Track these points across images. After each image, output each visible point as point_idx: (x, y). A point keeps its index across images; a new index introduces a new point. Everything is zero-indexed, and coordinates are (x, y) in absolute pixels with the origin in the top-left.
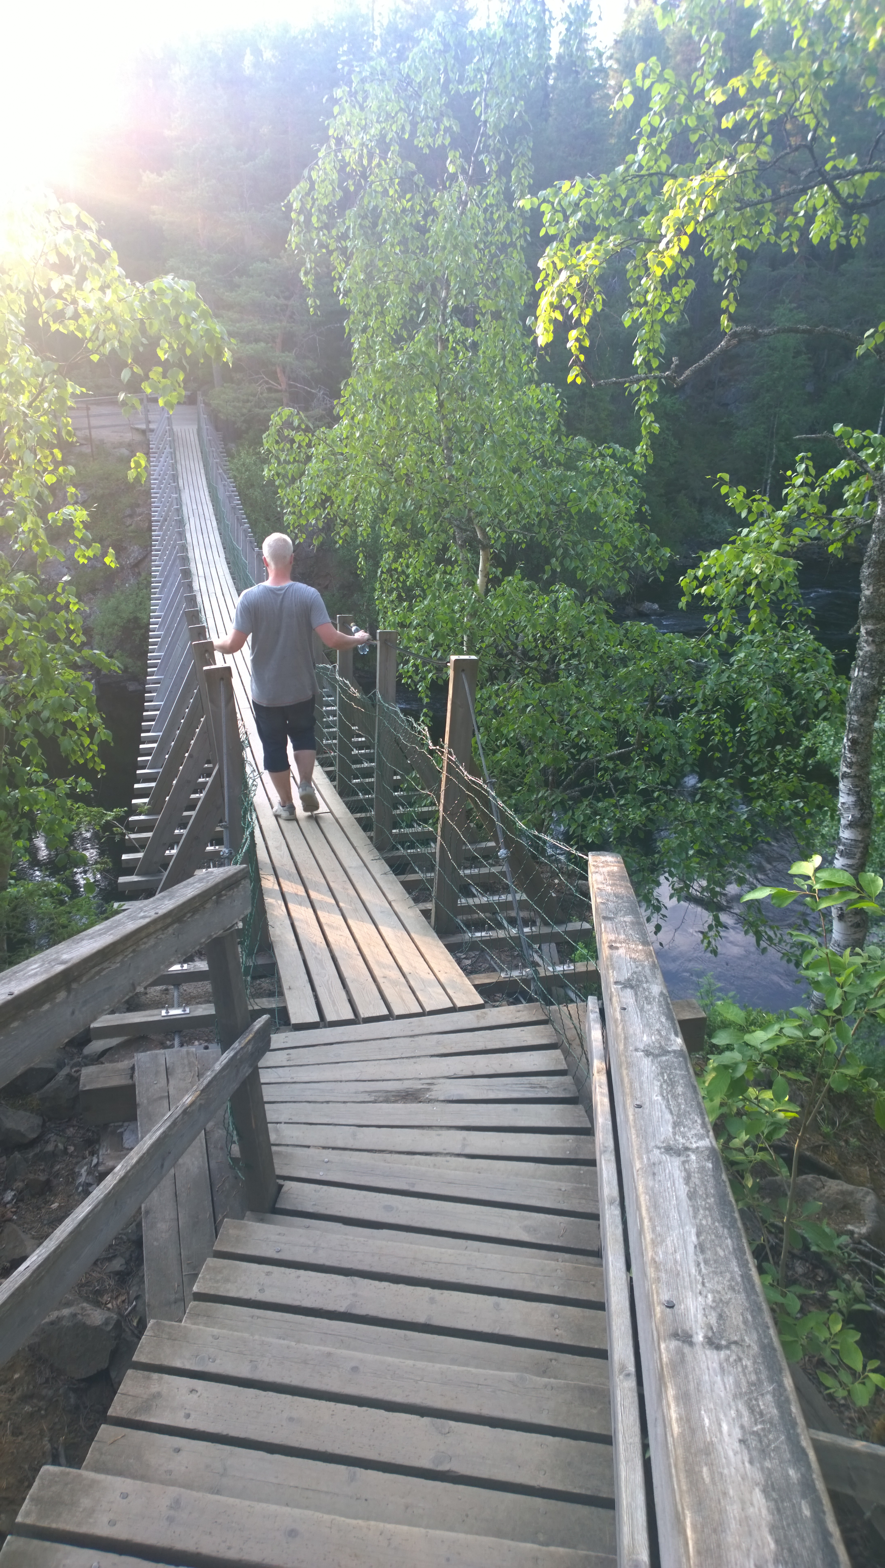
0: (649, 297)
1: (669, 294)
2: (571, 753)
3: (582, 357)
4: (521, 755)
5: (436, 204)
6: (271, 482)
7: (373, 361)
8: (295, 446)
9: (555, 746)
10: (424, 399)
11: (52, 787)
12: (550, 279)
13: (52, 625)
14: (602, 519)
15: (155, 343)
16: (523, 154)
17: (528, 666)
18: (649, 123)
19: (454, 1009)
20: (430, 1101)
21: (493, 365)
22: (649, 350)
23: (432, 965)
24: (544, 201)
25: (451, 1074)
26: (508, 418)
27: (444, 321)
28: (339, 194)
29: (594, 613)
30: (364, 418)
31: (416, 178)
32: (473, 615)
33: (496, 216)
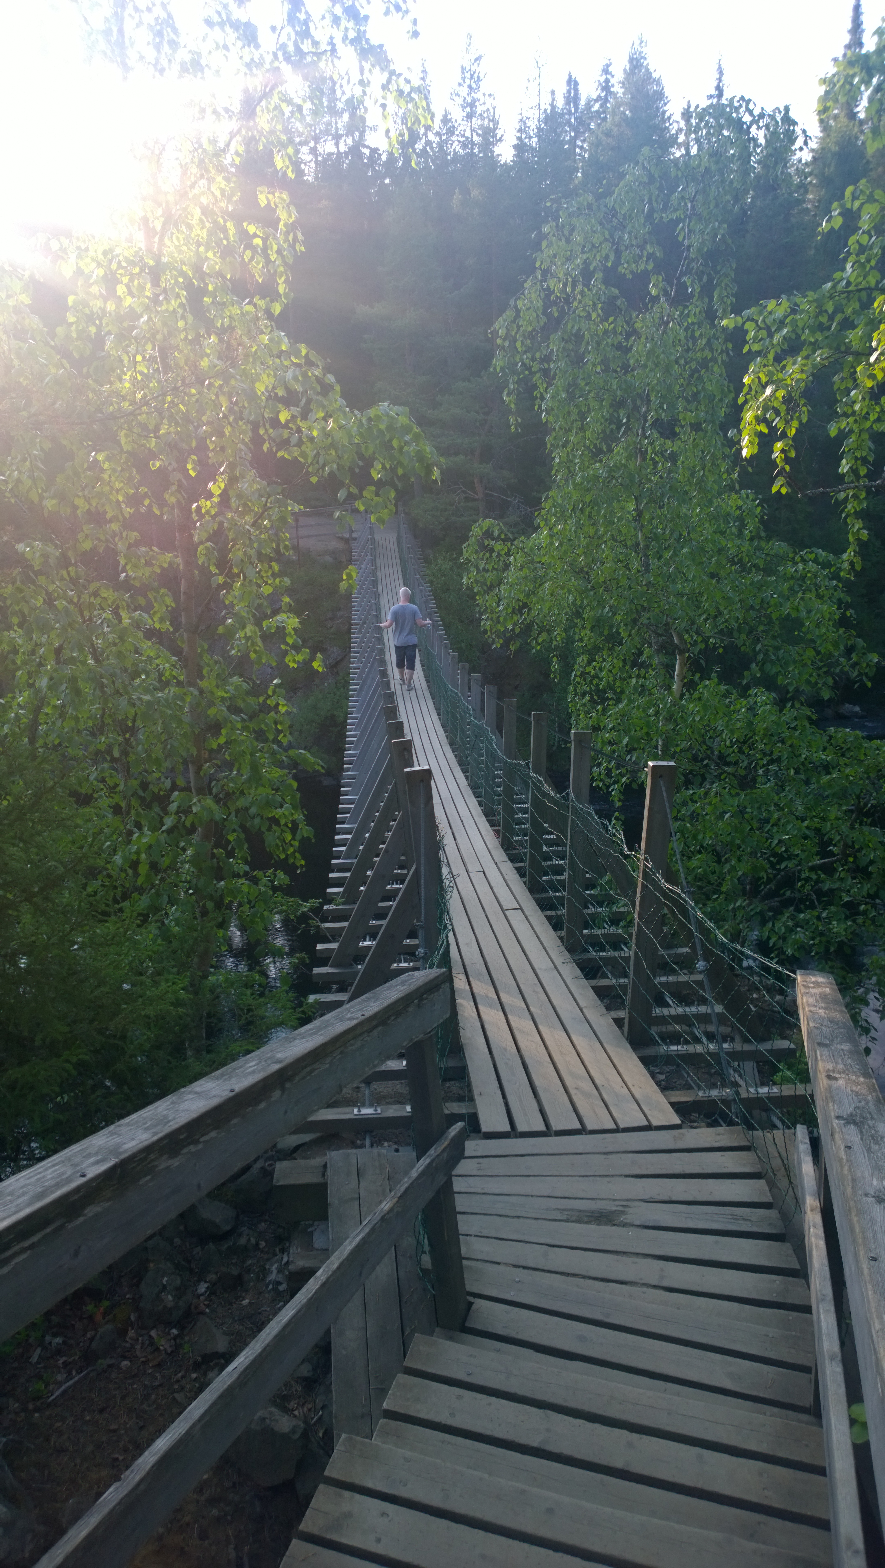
0: (857, 407)
1: (876, 404)
2: (770, 862)
3: (787, 468)
4: (719, 861)
5: (638, 325)
6: (470, 588)
7: (571, 473)
8: (494, 555)
9: (753, 854)
10: (622, 508)
11: (255, 881)
12: (753, 393)
13: (263, 726)
14: (803, 625)
15: (369, 463)
16: (726, 276)
17: (725, 772)
18: (858, 242)
19: (649, 1128)
20: (625, 1225)
21: (692, 475)
22: (856, 459)
23: (626, 1079)
24: (748, 320)
25: (646, 1197)
26: (707, 525)
27: (644, 433)
28: (543, 320)
29: (796, 719)
30: (564, 529)
31: (619, 302)
32: (669, 718)
33: (697, 334)
